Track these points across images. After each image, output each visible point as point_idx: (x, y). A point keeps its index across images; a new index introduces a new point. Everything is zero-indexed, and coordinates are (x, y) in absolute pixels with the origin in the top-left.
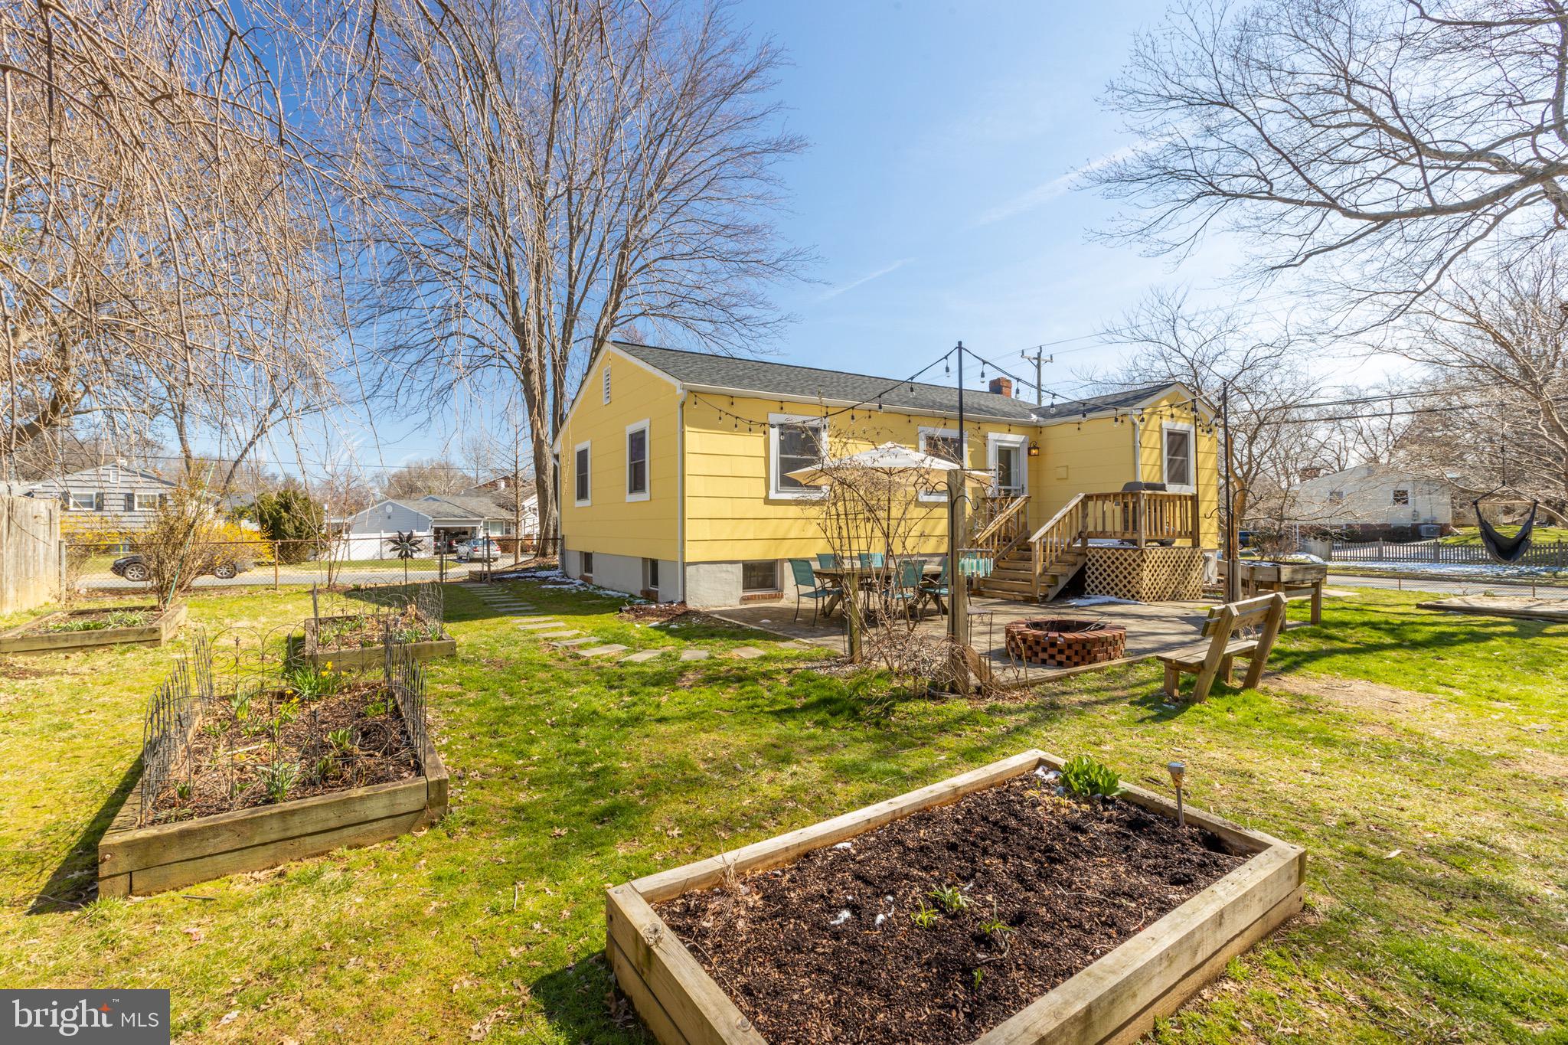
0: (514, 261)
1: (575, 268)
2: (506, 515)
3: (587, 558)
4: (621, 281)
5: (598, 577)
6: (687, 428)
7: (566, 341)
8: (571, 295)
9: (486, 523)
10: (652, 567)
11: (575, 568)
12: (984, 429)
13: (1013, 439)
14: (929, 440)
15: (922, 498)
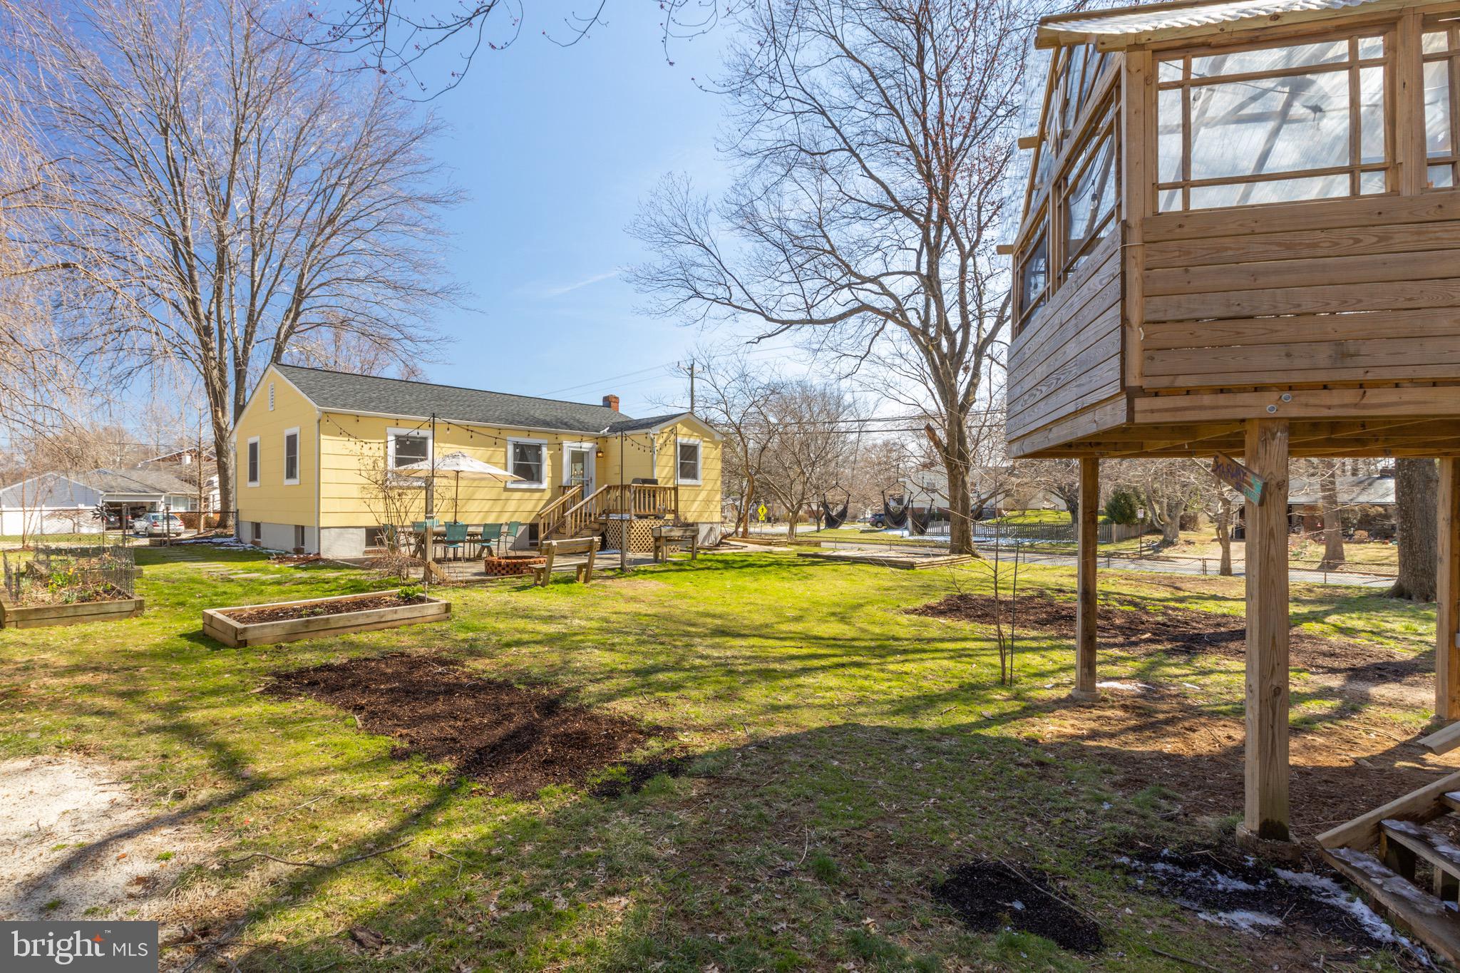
0: (196, 273)
1: (257, 279)
2: (191, 490)
3: (257, 527)
4: (300, 295)
5: (265, 541)
6: (322, 437)
7: (247, 342)
8: (252, 304)
9: (168, 498)
10: (300, 530)
11: (247, 535)
12: (561, 438)
13: (587, 446)
14: (516, 445)
15: (510, 486)
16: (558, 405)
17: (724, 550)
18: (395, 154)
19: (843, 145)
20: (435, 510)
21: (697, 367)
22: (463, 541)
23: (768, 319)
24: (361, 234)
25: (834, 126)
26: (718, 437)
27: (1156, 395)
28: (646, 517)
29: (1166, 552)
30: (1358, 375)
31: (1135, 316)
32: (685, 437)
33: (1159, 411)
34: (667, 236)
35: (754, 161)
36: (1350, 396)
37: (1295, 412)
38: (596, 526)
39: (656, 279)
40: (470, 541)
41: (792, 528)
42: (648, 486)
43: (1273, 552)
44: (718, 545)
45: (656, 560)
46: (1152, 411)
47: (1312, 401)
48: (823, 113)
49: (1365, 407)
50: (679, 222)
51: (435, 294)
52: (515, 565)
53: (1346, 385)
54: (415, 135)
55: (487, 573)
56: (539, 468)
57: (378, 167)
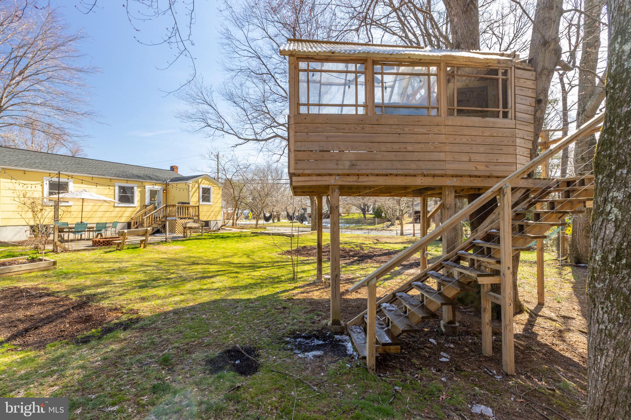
12: (144, 184)
13: (157, 187)
14: (120, 187)
15: (116, 205)
16: (146, 169)
17: (221, 231)
18: (59, 46)
19: (268, 72)
20: (60, 217)
21: (220, 155)
22: (85, 231)
23: (239, 138)
24: (39, 82)
25: (264, 64)
26: (220, 185)
27: (299, 176)
28: (185, 218)
29: (391, 228)
30: (356, 172)
31: (292, 149)
32: (205, 184)
33: (300, 181)
34: (193, 99)
35: (233, 73)
36: (354, 178)
37: (340, 183)
38: (160, 223)
39: (190, 117)
40: (88, 231)
41: (257, 222)
42: (184, 205)
43: (335, 229)
44: (219, 229)
45: (184, 237)
46: (298, 182)
47: (345, 179)
48: (260, 58)
49: (359, 182)
50: (200, 95)
51: (82, 114)
52: (108, 241)
53: (354, 175)
54: (71, 39)
55: (93, 246)
56: (133, 197)
57: (50, 50)
